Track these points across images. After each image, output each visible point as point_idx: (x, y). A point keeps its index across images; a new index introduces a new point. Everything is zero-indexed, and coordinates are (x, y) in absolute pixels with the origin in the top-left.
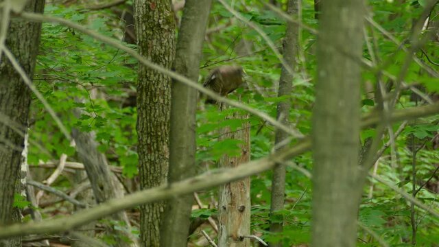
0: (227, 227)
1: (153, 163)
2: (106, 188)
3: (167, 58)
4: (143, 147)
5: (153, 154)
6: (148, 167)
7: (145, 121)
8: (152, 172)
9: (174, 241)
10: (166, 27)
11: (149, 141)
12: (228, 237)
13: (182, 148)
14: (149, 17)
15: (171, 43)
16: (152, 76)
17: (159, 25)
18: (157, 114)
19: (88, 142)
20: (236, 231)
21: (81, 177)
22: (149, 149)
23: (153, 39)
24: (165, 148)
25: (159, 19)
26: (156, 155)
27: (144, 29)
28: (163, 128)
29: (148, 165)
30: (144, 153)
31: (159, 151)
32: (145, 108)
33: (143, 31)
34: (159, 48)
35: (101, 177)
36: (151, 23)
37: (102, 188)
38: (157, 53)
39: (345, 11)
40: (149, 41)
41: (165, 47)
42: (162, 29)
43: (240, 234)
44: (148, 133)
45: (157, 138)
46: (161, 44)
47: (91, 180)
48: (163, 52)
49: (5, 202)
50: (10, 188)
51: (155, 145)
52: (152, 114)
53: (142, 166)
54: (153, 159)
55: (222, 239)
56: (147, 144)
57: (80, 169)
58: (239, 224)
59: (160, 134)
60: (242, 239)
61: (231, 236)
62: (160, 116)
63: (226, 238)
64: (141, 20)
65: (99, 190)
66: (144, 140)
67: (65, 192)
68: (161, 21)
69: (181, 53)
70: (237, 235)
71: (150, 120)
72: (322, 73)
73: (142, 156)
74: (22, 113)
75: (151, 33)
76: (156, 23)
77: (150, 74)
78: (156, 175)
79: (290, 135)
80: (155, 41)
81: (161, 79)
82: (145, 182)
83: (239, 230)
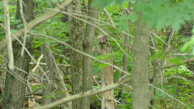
0: (105, 96)
1: (76, 76)
2: (56, 73)
3: (81, 36)
4: (72, 70)
5: (76, 72)
6: (75, 77)
7: (73, 60)
8: (76, 79)
9: (85, 107)
10: (80, 25)
11: (75, 67)
12: (105, 100)
13: (87, 72)
14: (74, 21)
15: (82, 31)
16: (75, 43)
17: (78, 24)
18: (78, 57)
19: (49, 55)
20: (108, 98)
21: (46, 68)
22: (75, 71)
23: (75, 29)
24: (81, 70)
25: (78, 21)
26: (78, 73)
27: (72, 25)
28: (80, 62)
29: (74, 76)
30: (73, 72)
31: (78, 71)
32: (73, 55)
33: (72, 26)
34: (78, 32)
35: (54, 69)
36: (75, 23)
37: (54, 74)
38: (77, 34)
39: (142, 37)
40: (74, 30)
41: (80, 32)
42: (79, 25)
43: (110, 99)
44: (74, 64)
45: (78, 66)
46: (79, 31)
47: (50, 70)
48: (79, 34)
49: (22, 94)
50: (24, 88)
51: (77, 69)
52: (76, 57)
53: (72, 77)
54: (76, 74)
55: (103, 101)
56: (74, 69)
57: (45, 65)
58: (109, 95)
59: (79, 64)
60: (110, 101)
61: (106, 100)
62: (78, 58)
63: (104, 100)
64: (71, 22)
65: (53, 74)
66: (73, 67)
67: (39, 75)
68: (78, 22)
69: (87, 37)
70: (108, 99)
71: (75, 59)
72: (135, 58)
73: (72, 73)
74: (28, 61)
75: (75, 27)
76: (76, 23)
77: (75, 42)
78: (77, 80)
79: (126, 74)
80: (76, 30)
81: (79, 44)
82: (74, 83)
83: (109, 97)
